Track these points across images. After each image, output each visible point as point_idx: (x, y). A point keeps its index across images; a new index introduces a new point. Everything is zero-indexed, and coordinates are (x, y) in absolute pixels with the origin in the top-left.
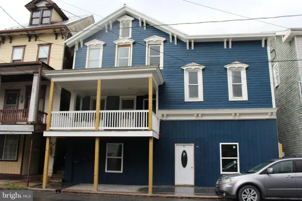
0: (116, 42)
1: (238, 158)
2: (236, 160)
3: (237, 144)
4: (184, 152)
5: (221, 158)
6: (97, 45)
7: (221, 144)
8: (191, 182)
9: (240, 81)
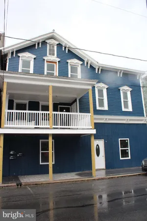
0: (45, 58)
1: (129, 148)
2: (128, 150)
3: (128, 139)
4: (98, 145)
5: (120, 149)
6: (29, 57)
7: (119, 139)
8: (103, 166)
9: (127, 99)
